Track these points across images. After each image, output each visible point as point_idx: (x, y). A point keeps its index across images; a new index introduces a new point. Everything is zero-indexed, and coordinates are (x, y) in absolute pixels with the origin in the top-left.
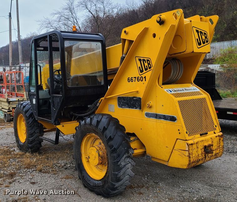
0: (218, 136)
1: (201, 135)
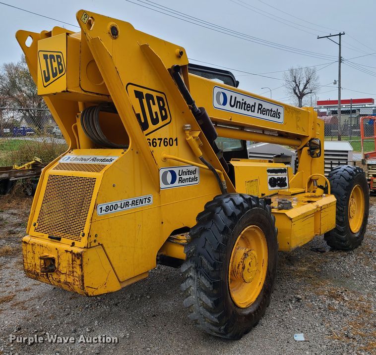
1: (50, 237)
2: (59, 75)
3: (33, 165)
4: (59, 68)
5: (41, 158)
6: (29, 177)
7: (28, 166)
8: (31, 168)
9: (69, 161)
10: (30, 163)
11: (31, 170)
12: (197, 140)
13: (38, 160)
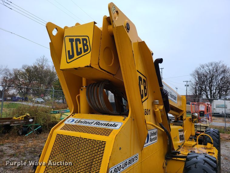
2: (83, 54)
3: (25, 117)
4: (84, 48)
5: (30, 113)
6: (21, 124)
7: (22, 118)
8: (23, 119)
9: (73, 123)
10: (23, 116)
11: (23, 120)
12: (161, 111)
13: (28, 114)
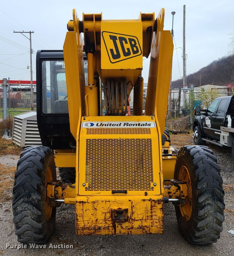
0: (149, 200)
1: (113, 192)
2: (132, 55)
4: (133, 49)
9: (96, 127)
